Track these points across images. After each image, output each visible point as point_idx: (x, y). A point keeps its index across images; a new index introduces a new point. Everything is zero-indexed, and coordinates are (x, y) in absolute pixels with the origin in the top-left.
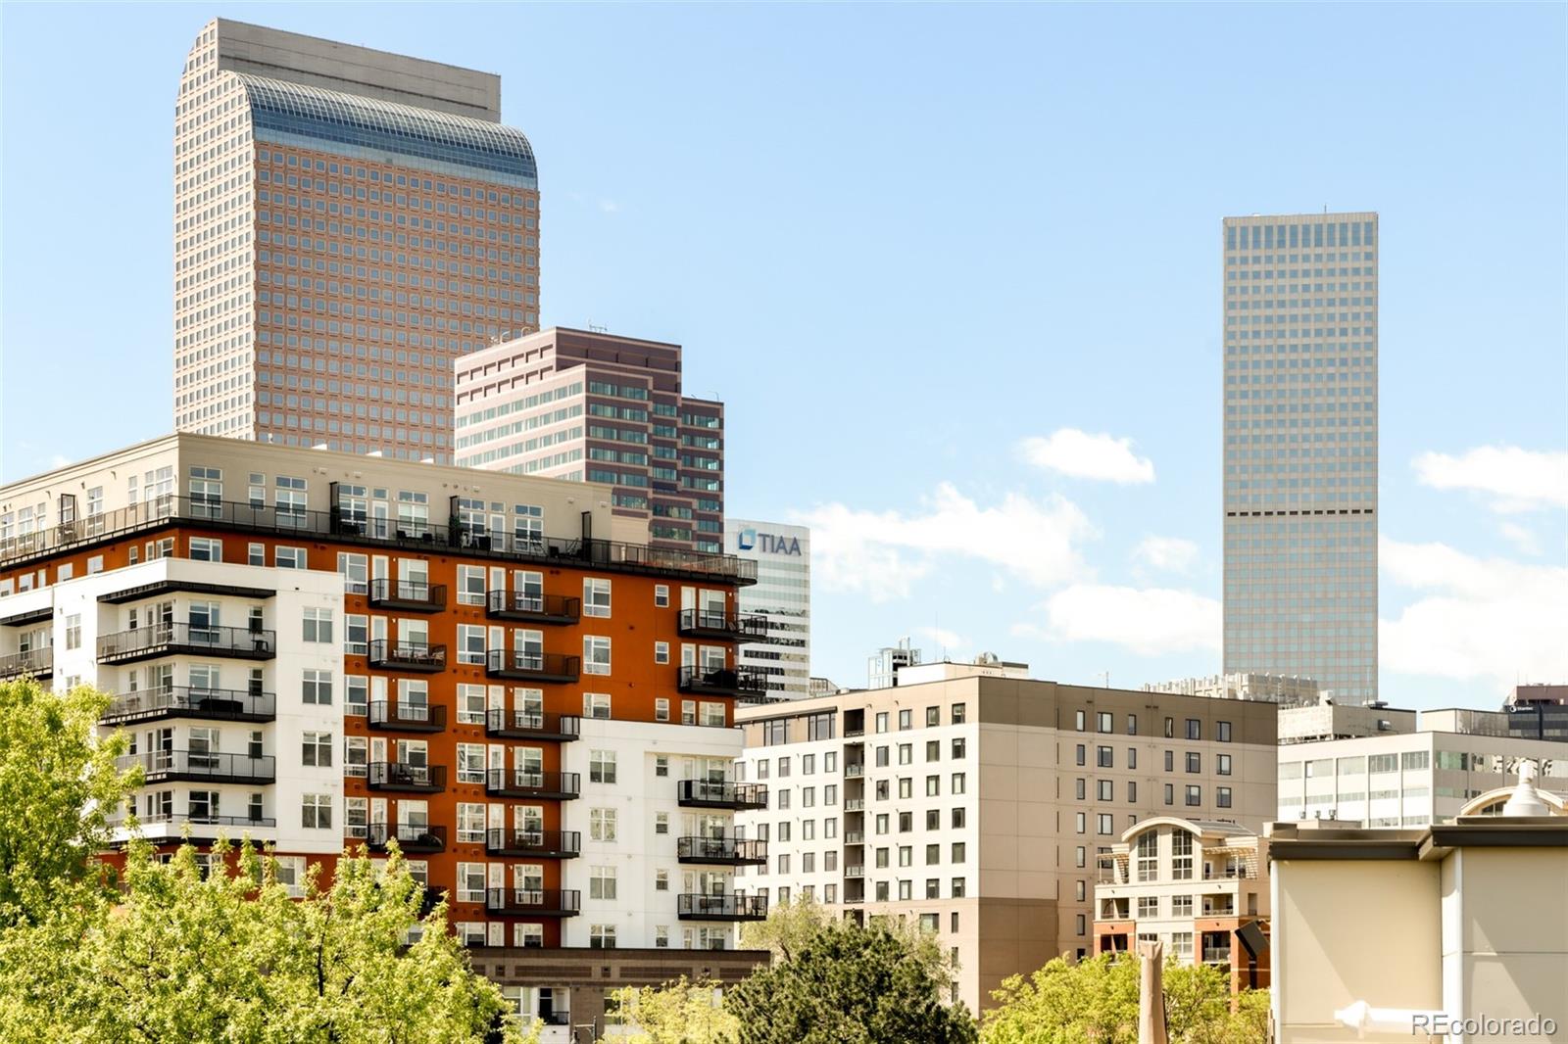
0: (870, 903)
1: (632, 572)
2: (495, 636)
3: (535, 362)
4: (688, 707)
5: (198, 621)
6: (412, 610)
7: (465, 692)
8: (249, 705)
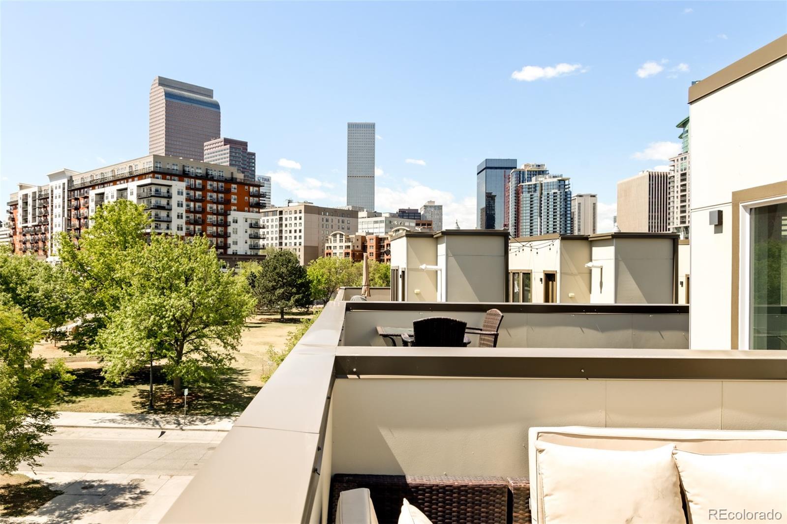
0: (284, 247)
1: (241, 184)
2: (215, 195)
3: (220, 144)
4: (251, 209)
5: (157, 191)
6: (199, 190)
7: (209, 205)
8: (167, 207)
